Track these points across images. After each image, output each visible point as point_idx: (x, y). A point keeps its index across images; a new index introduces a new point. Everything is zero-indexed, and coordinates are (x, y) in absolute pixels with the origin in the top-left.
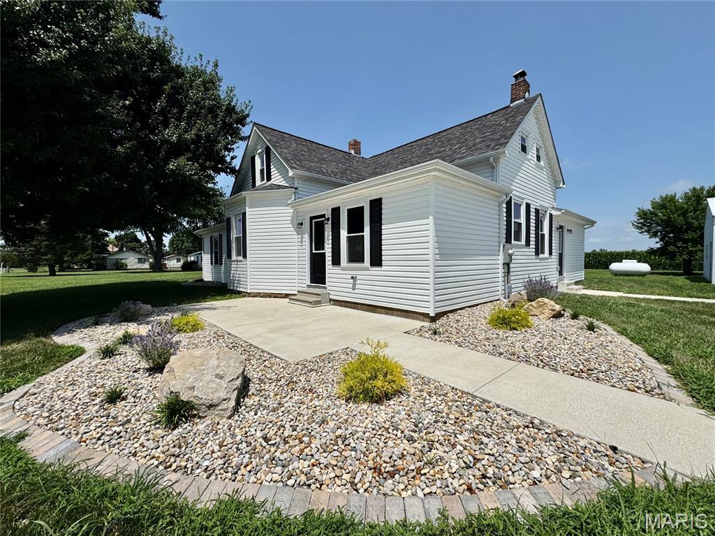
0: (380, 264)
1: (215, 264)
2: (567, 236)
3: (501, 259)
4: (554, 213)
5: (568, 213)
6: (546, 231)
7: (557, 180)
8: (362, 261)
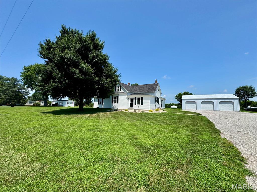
0: (143, 105)
1: (100, 104)
2: (162, 101)
3: (155, 104)
4: (161, 98)
5: (162, 98)
6: (159, 101)
7: (161, 93)
8: (140, 104)
